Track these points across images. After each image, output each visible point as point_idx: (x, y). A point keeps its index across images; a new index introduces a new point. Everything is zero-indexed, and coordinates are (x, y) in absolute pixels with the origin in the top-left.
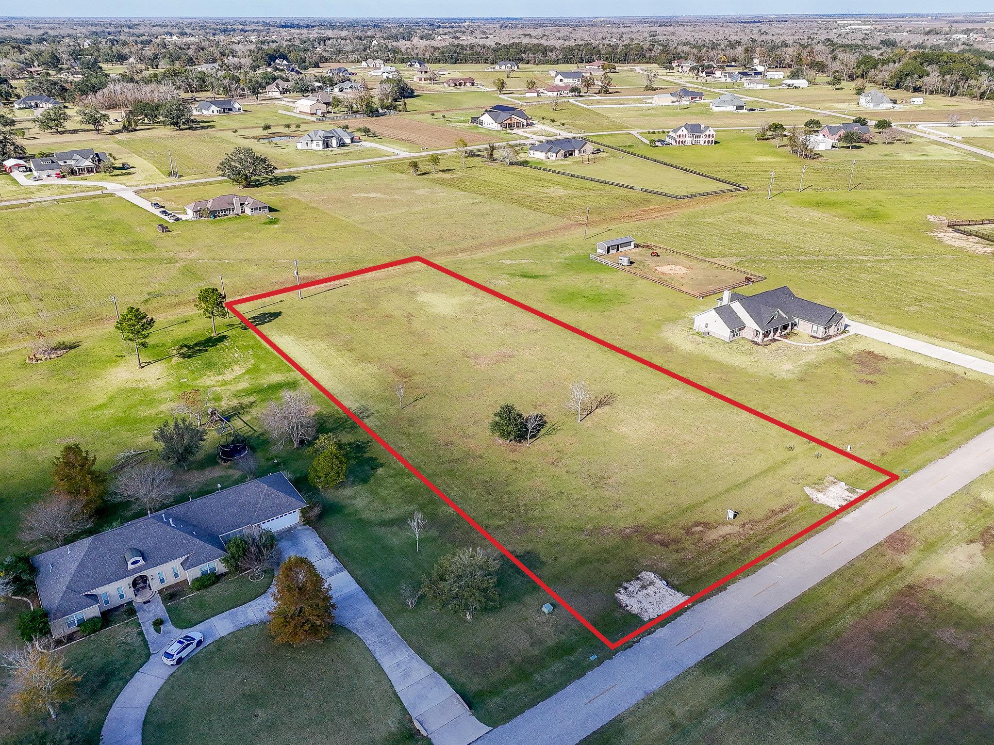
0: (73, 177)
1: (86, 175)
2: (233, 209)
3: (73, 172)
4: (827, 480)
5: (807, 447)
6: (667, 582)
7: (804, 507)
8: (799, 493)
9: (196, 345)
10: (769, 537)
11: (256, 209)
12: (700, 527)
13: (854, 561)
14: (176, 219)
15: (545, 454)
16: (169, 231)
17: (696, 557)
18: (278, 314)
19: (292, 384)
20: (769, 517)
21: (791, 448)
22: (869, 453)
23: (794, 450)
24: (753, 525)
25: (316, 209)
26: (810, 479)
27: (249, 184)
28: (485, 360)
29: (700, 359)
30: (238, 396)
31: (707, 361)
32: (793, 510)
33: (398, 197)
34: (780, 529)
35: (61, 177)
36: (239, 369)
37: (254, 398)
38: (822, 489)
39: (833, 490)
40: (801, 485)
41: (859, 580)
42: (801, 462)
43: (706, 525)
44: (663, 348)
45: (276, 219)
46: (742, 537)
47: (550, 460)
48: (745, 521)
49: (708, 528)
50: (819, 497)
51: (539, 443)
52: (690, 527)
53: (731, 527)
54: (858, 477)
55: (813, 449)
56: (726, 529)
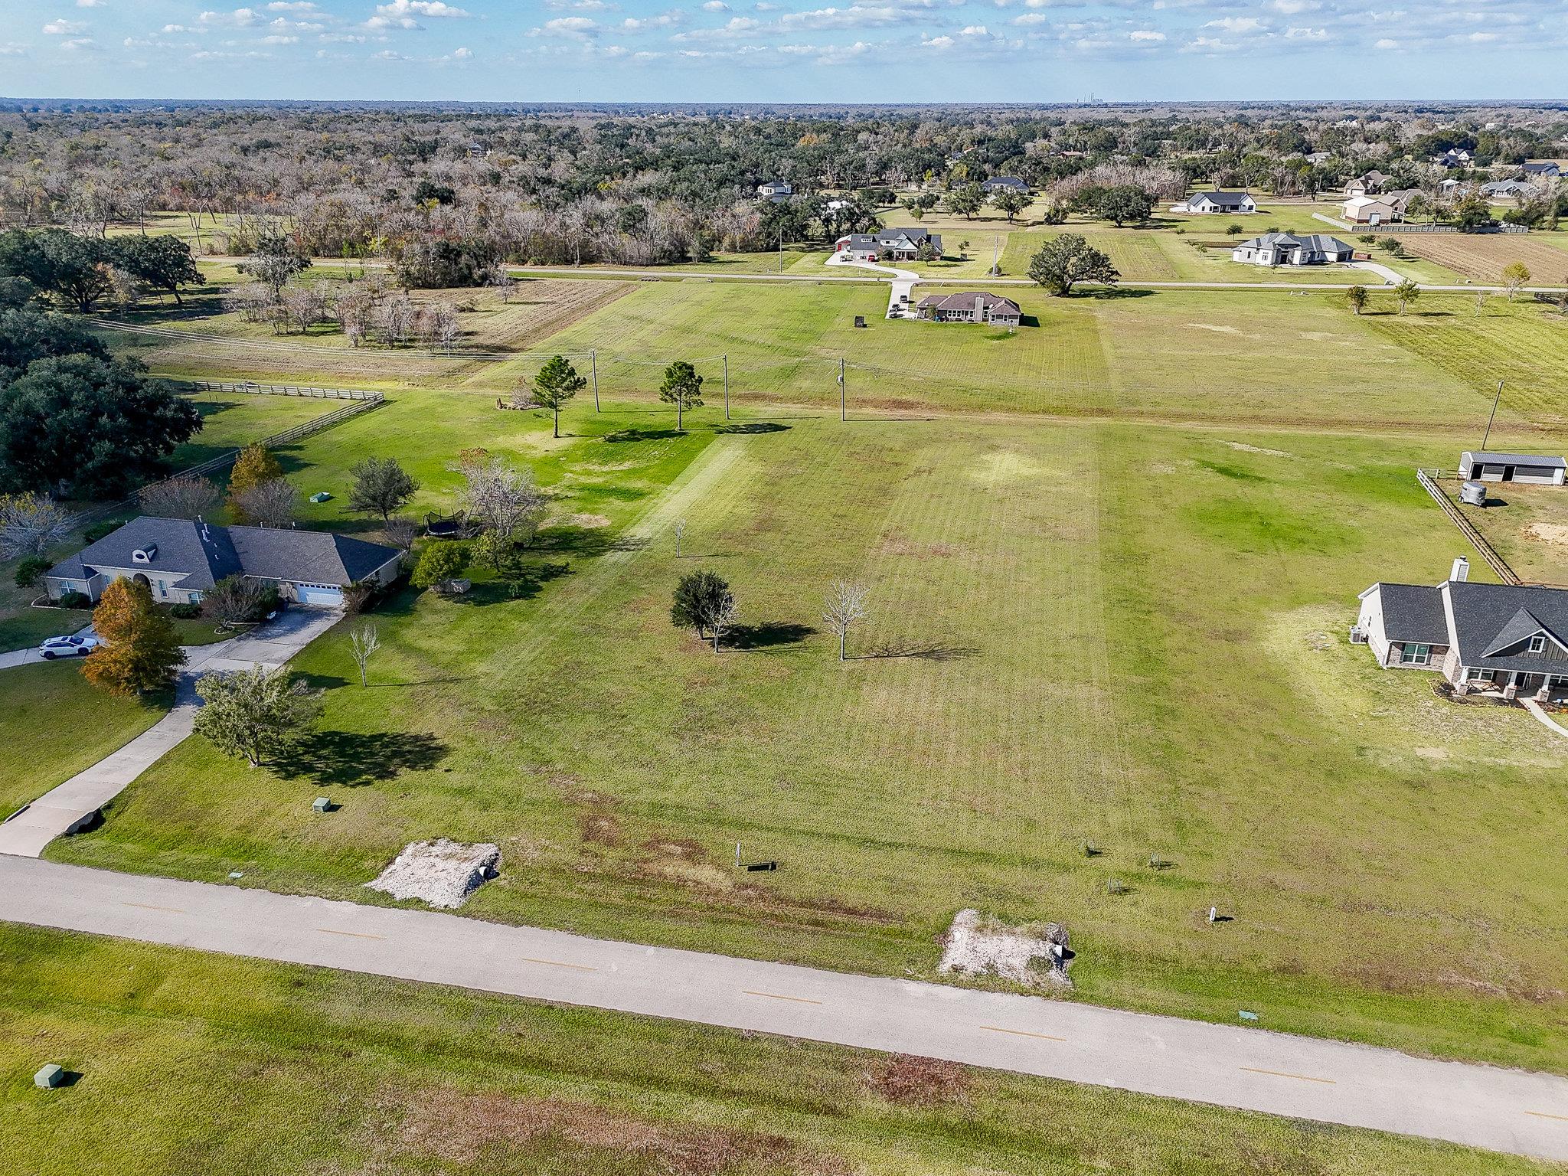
2: (972, 312)
3: (889, 256)
4: (1038, 926)
5: (1134, 868)
6: (490, 874)
7: (904, 934)
8: (942, 910)
9: (642, 434)
10: (743, 924)
11: (1000, 317)
12: (679, 850)
13: (772, 1037)
14: (895, 316)
15: (711, 670)
16: (865, 326)
17: (591, 877)
18: (784, 428)
19: (638, 495)
20: (812, 905)
21: (1092, 853)
22: (1248, 950)
23: (1095, 859)
24: (761, 897)
25: (1095, 331)
26: (1010, 907)
27: (1065, 292)
28: (899, 547)
29: (1261, 671)
30: (570, 488)
31: (1270, 678)
32: (877, 924)
33: (1257, 336)
34: (785, 929)
35: (874, 261)
36: (627, 465)
37: (578, 494)
38: (994, 930)
39: (1008, 942)
40: (975, 904)
41: (714, 1064)
42: (1062, 880)
43: (694, 853)
44: (1228, 632)
45: (1014, 335)
46: (711, 900)
47: (700, 679)
48: (760, 883)
49: (688, 856)
50: (960, 935)
51: (733, 657)
52: (666, 841)
53: (721, 876)
54: (1124, 964)
55: (1138, 877)
56: (706, 874)
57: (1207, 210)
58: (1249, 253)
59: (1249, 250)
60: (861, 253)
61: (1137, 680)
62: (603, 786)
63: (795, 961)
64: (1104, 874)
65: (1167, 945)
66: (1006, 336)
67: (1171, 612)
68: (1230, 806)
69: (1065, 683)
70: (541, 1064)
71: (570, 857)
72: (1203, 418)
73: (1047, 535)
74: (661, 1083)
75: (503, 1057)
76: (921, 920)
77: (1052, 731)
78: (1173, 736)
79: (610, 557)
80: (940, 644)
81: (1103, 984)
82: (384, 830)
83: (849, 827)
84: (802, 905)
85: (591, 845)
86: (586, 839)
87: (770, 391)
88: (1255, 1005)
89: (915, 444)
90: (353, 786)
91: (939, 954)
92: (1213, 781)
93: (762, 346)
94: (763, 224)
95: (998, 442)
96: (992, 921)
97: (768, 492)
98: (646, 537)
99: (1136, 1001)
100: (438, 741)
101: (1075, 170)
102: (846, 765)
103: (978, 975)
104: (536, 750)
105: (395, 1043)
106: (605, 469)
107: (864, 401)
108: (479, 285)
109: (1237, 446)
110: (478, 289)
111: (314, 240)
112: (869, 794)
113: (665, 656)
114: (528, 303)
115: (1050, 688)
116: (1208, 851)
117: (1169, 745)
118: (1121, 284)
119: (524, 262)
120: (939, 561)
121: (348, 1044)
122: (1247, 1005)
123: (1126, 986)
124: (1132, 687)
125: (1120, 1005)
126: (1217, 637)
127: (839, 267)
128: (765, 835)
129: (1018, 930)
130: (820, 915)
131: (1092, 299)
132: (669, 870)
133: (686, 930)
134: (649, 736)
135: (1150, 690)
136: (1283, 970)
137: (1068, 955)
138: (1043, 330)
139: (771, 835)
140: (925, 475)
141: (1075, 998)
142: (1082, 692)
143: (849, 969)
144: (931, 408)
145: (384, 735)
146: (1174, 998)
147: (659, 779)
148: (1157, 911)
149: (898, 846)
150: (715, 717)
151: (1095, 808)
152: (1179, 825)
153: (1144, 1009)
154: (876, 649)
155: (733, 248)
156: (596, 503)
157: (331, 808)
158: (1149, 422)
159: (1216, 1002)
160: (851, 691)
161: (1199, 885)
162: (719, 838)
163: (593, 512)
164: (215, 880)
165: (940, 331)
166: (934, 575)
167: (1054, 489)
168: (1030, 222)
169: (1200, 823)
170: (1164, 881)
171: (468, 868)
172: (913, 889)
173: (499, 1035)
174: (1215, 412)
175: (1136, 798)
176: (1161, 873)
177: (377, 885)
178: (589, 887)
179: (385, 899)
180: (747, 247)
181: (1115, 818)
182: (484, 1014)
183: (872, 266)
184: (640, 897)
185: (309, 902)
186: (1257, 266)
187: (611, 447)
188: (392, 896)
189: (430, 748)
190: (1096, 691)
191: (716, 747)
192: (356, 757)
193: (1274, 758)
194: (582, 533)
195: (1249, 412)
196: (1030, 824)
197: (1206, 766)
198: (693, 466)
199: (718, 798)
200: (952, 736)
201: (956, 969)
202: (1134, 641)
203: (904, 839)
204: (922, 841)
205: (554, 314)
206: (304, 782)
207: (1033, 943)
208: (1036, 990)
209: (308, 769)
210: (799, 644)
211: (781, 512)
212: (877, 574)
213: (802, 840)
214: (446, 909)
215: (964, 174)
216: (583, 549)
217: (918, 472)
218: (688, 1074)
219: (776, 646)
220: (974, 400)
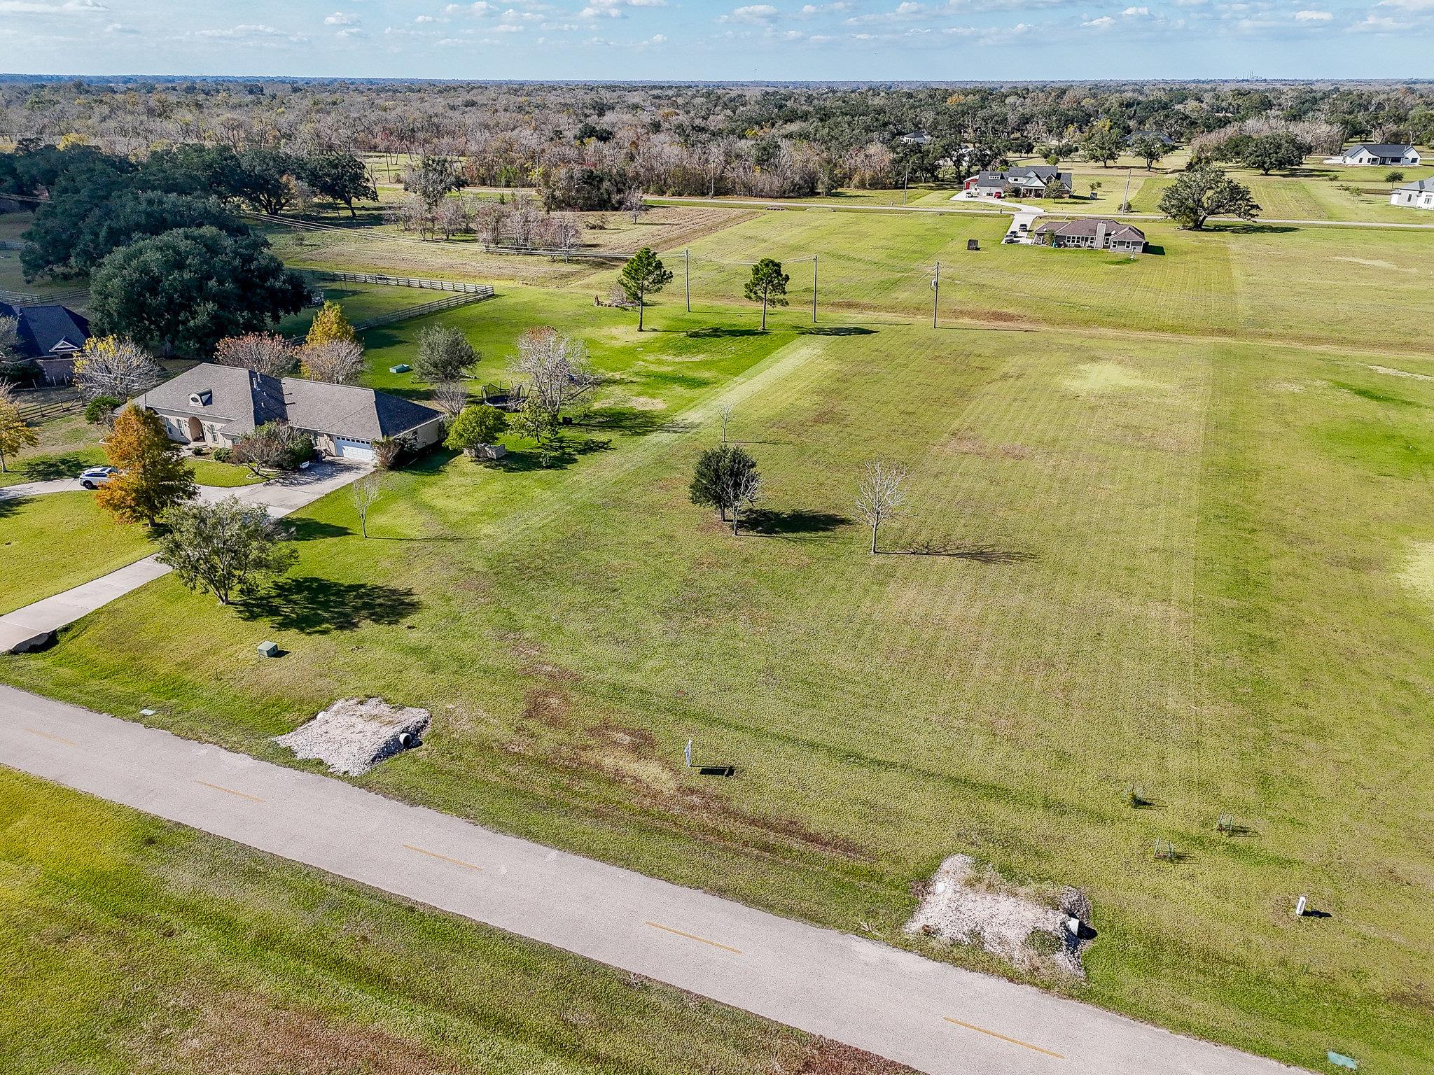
0: (1014, 199)
1: (1033, 199)
2: (1092, 239)
3: (1016, 193)
4: (1050, 889)
5: (1195, 830)
6: (411, 741)
7: (872, 875)
8: (927, 851)
9: (725, 331)
10: (675, 836)
11: (1122, 243)
12: (628, 739)
13: (666, 989)
14: (1011, 242)
15: (726, 552)
16: (978, 249)
17: (520, 758)
18: (870, 332)
19: (703, 383)
20: (766, 825)
21: (1138, 803)
22: (1351, 964)
23: (1144, 812)
24: (707, 806)
25: (1228, 261)
26: (1017, 859)
27: (1198, 226)
28: (966, 446)
29: (1394, 606)
30: (638, 374)
31: (1405, 614)
32: (840, 857)
33: (1414, 270)
34: (725, 849)
35: (1000, 197)
36: (701, 357)
37: (643, 380)
38: (990, 886)
39: (1005, 906)
40: (972, 849)
41: (582, 1013)
42: (1093, 832)
43: (643, 745)
44: (1354, 560)
45: (1135, 261)
46: (647, 802)
47: (709, 560)
48: (709, 790)
49: (635, 749)
50: (944, 887)
51: (754, 542)
52: (617, 728)
53: (666, 775)
54: (1165, 958)
55: (1200, 842)
56: (651, 772)
57: (1365, 162)
58: (1410, 196)
59: (1410, 192)
60: (987, 190)
61: (1227, 603)
62: (568, 660)
63: (722, 892)
64: (1151, 832)
65: (1230, 940)
66: (1128, 261)
67: (1282, 532)
68: (1338, 765)
69: (1136, 600)
70: (377, 980)
71: (505, 734)
72: (1342, 342)
73: (1140, 444)
74: (512, 1029)
75: (338, 964)
76: (897, 861)
77: (1111, 651)
78: (1268, 671)
79: (654, 437)
80: (992, 546)
81: (1130, 982)
82: (319, 682)
83: (834, 736)
84: (753, 822)
85: (532, 724)
86: (529, 715)
87: (866, 300)
88: (1355, 1046)
89: (1004, 352)
90: (309, 634)
91: (912, 907)
92: (1317, 730)
93: (869, 262)
94: (894, 161)
95: (1100, 353)
96: (990, 874)
97: (837, 388)
98: (697, 421)
99: (1174, 1014)
100: (414, 597)
101: (1224, 123)
102: (847, 666)
103: (956, 943)
104: (510, 616)
105: (226, 926)
106: (677, 360)
107: (961, 312)
108: (617, 209)
109: (1381, 370)
110: (614, 213)
111: (482, 171)
112: (867, 701)
113: (680, 534)
114: (655, 224)
115: (1117, 603)
116: (1301, 820)
117: (1261, 682)
118: (1260, 221)
119: (663, 193)
120: (1009, 462)
121: (176, 922)
122: (1342, 1042)
123: (1164, 991)
124: (1222, 611)
125: (1149, 1016)
126: (1339, 564)
127: (964, 202)
128: (733, 734)
129: (1022, 890)
130: (772, 838)
131: (1226, 233)
132: (608, 762)
133: (604, 835)
134: (636, 612)
135: (1246, 616)
136: (1401, 998)
137: (1086, 933)
138: (1168, 258)
139: (738, 735)
140: (1012, 380)
141: (1086, 996)
142: (1155, 610)
143: (788, 912)
144: (1032, 322)
145: (363, 586)
146: (1230, 1017)
147: (631, 658)
148: (1222, 892)
149: (888, 765)
150: (713, 599)
151: (1152, 748)
152: (1265, 781)
153: (1184, 1027)
154: (915, 545)
155: (862, 185)
156: (658, 388)
157: (276, 653)
158: (1279, 344)
159: (1294, 1032)
160: (875, 587)
161: (1284, 863)
162: (677, 731)
163: (653, 396)
164: (125, 716)
165: (1057, 255)
166: (1000, 476)
167: (1155, 400)
168: (1169, 171)
169: (1296, 783)
170: (1236, 852)
171: (387, 733)
172: (894, 820)
173: (342, 935)
174: (1357, 337)
175: (1210, 741)
176: (1233, 840)
177: (285, 740)
178: (513, 770)
179: (286, 757)
180: (876, 184)
181: (1177, 762)
182: (336, 906)
183: (999, 202)
184: (567, 789)
185: (204, 751)
186: (1419, 209)
187: (690, 341)
188: (293, 754)
189: (403, 603)
190: (1174, 612)
191: (706, 632)
192: (325, 605)
193: (1407, 711)
194: (634, 414)
195: (1399, 339)
196: (1063, 757)
197: (1310, 713)
198: (768, 361)
199: (687, 685)
200: (985, 645)
201: (928, 932)
202: (1229, 560)
203: (899, 758)
204: (921, 763)
205: (676, 232)
206: (264, 624)
207: (1039, 911)
208: (1032, 977)
209: (273, 611)
210: (829, 534)
211: (844, 406)
212: (936, 470)
213: (772, 745)
214: (345, 777)
215: (1107, 128)
216: (631, 428)
217: (1005, 377)
218: (548, 1021)
219: (802, 534)
220: (1081, 316)
